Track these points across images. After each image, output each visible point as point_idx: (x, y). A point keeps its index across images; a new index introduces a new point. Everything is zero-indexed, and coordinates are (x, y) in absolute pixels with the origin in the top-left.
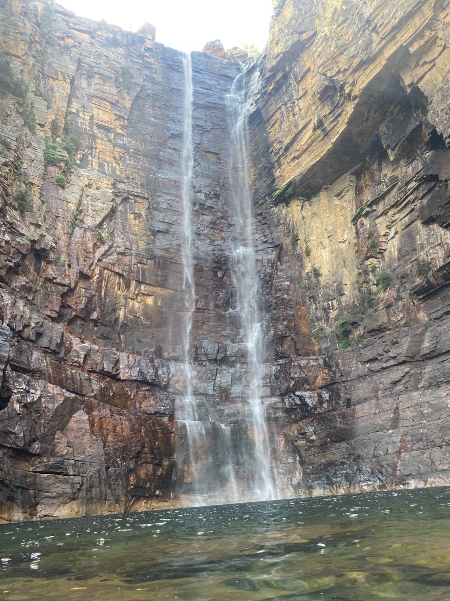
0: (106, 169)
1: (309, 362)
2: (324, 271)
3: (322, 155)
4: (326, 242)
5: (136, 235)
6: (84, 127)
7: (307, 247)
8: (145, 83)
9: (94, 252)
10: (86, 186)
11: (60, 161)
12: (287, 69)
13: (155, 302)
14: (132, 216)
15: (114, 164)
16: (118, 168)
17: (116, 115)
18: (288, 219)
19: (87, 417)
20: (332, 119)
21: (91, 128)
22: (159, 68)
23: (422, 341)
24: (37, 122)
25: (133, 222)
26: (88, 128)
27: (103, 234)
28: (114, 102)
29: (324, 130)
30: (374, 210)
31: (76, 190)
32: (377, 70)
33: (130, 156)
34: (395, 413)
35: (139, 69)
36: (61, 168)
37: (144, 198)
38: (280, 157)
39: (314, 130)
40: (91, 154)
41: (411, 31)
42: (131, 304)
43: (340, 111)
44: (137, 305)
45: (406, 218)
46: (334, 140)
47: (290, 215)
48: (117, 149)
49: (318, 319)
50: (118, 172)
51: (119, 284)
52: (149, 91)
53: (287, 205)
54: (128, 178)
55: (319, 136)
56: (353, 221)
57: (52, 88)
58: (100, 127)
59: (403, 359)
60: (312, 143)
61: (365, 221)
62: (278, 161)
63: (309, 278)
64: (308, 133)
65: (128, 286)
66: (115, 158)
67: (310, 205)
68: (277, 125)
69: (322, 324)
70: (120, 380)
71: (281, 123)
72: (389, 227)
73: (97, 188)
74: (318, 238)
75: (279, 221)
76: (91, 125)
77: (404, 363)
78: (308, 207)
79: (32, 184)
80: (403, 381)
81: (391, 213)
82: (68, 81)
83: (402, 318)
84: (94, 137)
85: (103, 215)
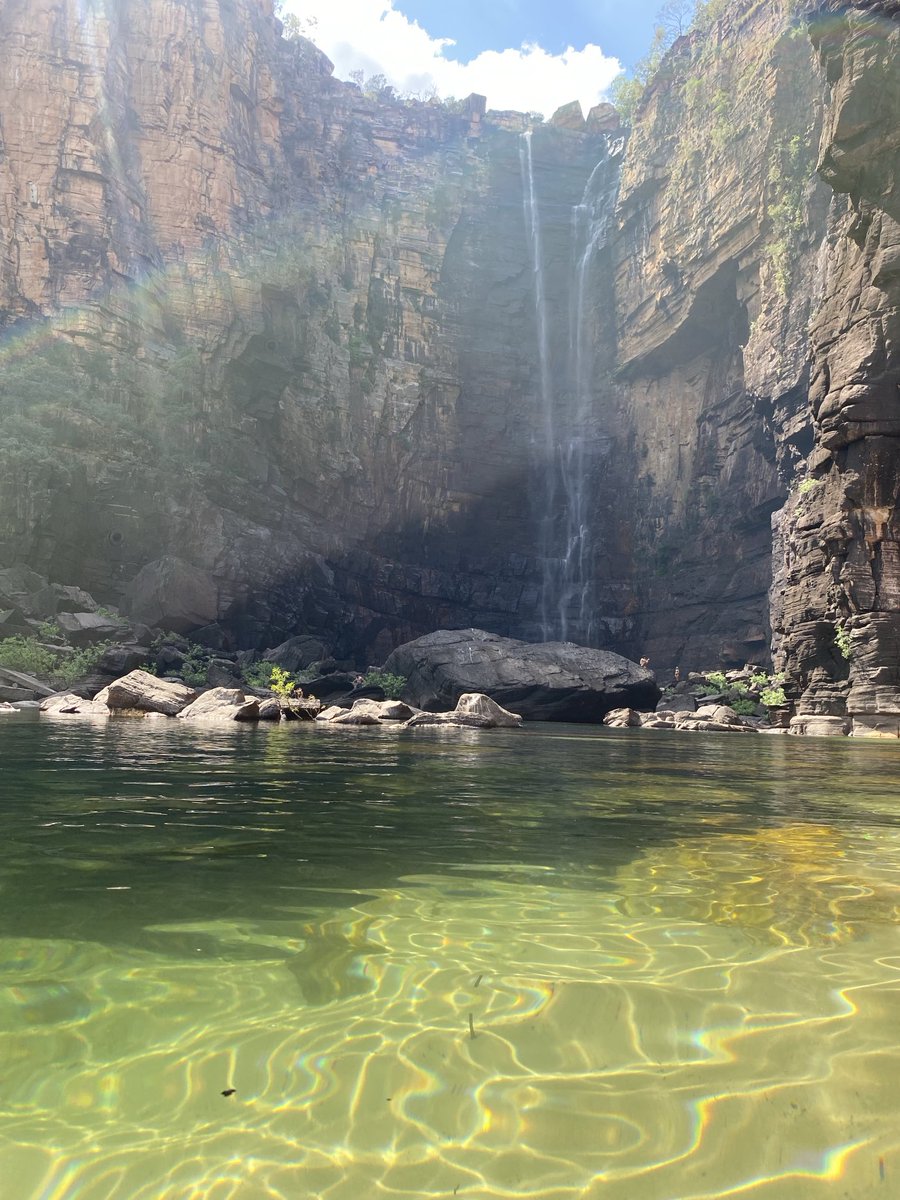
0: (413, 351)
1: (622, 586)
2: (659, 480)
3: (665, 339)
4: (668, 441)
5: (443, 433)
6: (389, 297)
7: (645, 446)
8: (465, 206)
9: (399, 462)
10: (391, 380)
11: (364, 360)
12: (640, 207)
13: (461, 508)
14: (440, 410)
15: (423, 342)
16: (426, 347)
17: (426, 270)
18: (629, 404)
19: (390, 634)
20: (674, 302)
21: (397, 295)
22: (486, 174)
23: (728, 582)
24: (340, 321)
25: (441, 417)
26: (394, 298)
27: (409, 438)
28: (424, 251)
29: (667, 312)
30: (718, 416)
31: (380, 392)
32: (711, 273)
33: (441, 326)
34: (677, 653)
35: (458, 188)
36: (364, 368)
37: (455, 385)
38: (624, 326)
39: (657, 309)
40: (397, 333)
41: (740, 246)
42: (436, 513)
43: (683, 296)
44: (442, 512)
45: (746, 435)
46: (677, 326)
47: (632, 400)
48: (427, 319)
49: (643, 538)
50: (426, 353)
51: (424, 492)
52: (470, 218)
53: (631, 385)
54: (438, 359)
55: (662, 317)
56: (697, 421)
57: (354, 256)
58: (408, 291)
59: (703, 599)
60: (654, 323)
61: (708, 426)
62: (622, 329)
63: (641, 485)
64: (651, 311)
65: (433, 494)
66: (423, 334)
67: (659, 386)
68: (625, 279)
69: (646, 543)
70: (421, 596)
71: (629, 280)
72: (730, 440)
73: (403, 382)
74: (659, 435)
75: (618, 405)
76: (397, 290)
77: (703, 603)
78: (656, 388)
79: (340, 408)
80: (696, 623)
81: (732, 425)
82: (371, 241)
83: (716, 555)
84: (400, 309)
85: (408, 417)
